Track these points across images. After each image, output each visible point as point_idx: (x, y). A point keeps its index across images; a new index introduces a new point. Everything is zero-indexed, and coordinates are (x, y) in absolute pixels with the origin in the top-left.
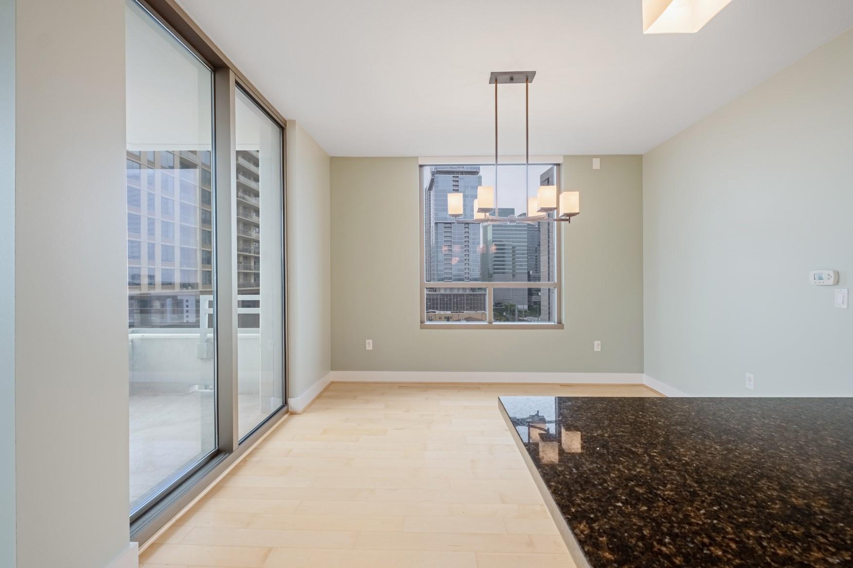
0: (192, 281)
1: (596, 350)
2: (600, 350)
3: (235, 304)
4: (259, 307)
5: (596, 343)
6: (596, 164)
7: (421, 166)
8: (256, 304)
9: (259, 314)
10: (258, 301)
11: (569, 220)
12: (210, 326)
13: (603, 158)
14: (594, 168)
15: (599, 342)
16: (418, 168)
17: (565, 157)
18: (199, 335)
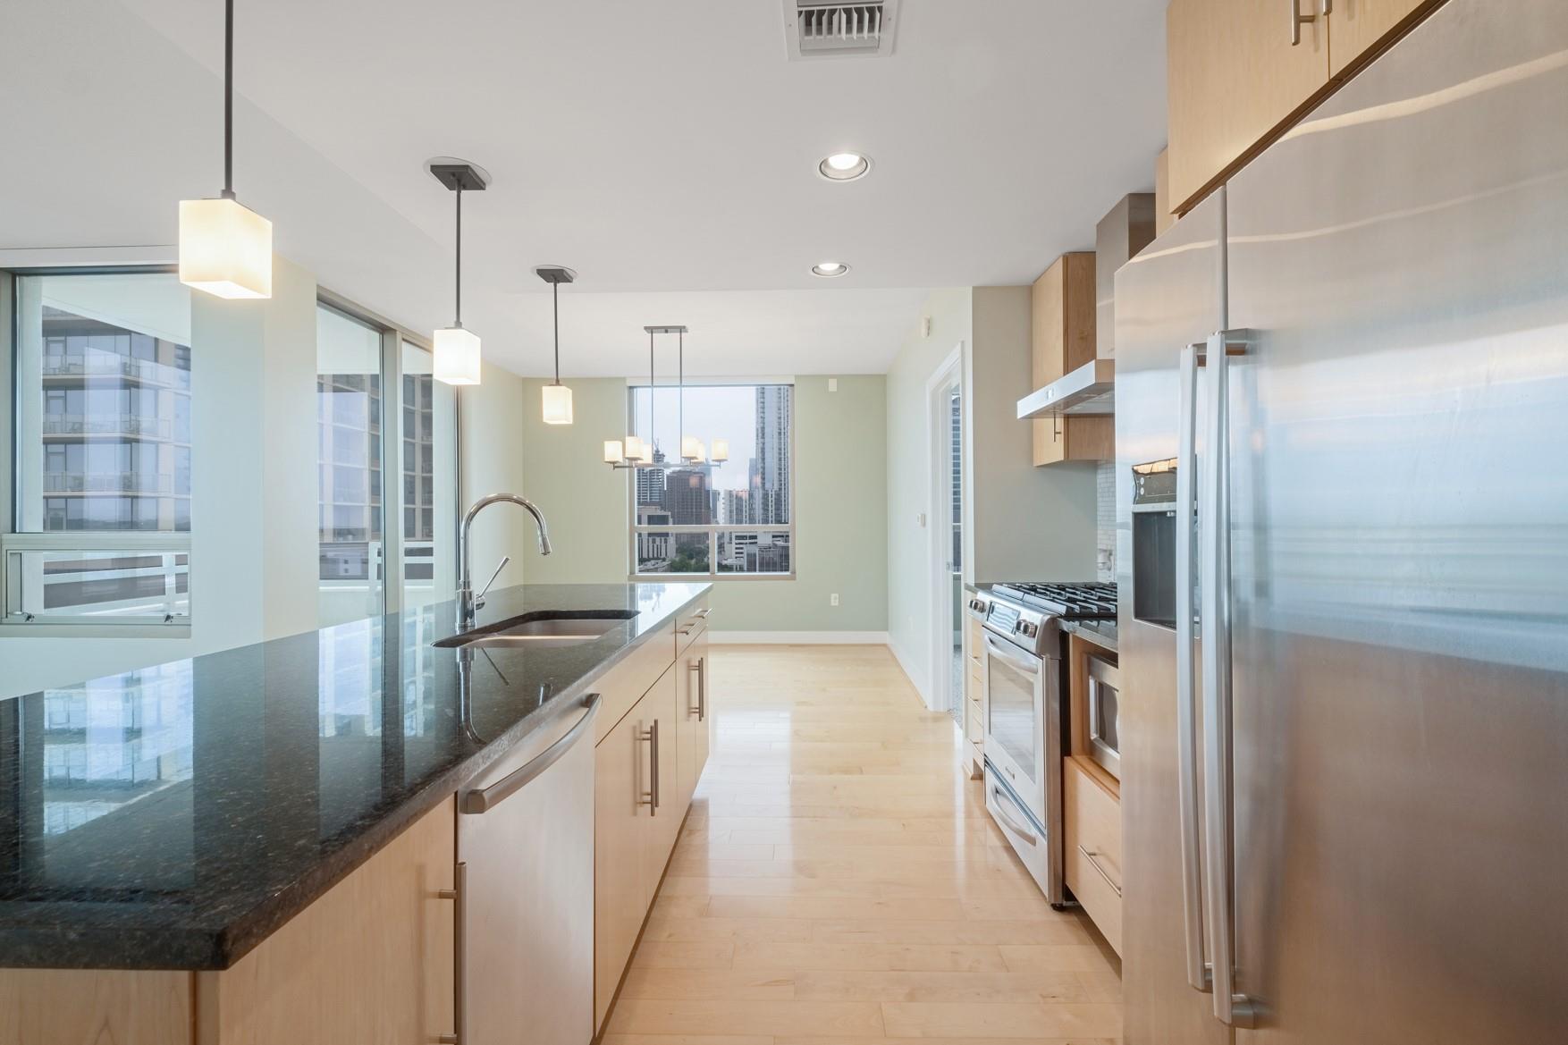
0: (353, 525)
1: (833, 604)
2: (837, 604)
3: (402, 552)
4: (432, 555)
5: (833, 596)
6: (833, 385)
7: (631, 388)
8: (428, 552)
9: (432, 564)
10: (432, 549)
11: (719, 466)
12: (379, 578)
13: (840, 378)
14: (830, 390)
15: (837, 595)
16: (626, 391)
17: (797, 377)
18: (368, 587)
